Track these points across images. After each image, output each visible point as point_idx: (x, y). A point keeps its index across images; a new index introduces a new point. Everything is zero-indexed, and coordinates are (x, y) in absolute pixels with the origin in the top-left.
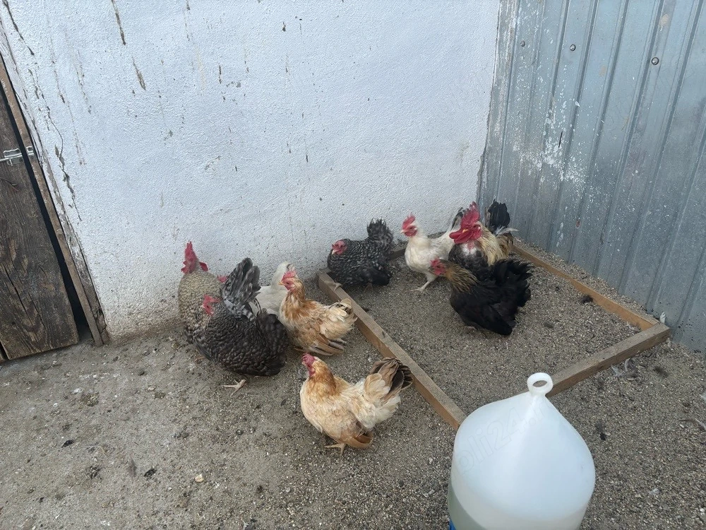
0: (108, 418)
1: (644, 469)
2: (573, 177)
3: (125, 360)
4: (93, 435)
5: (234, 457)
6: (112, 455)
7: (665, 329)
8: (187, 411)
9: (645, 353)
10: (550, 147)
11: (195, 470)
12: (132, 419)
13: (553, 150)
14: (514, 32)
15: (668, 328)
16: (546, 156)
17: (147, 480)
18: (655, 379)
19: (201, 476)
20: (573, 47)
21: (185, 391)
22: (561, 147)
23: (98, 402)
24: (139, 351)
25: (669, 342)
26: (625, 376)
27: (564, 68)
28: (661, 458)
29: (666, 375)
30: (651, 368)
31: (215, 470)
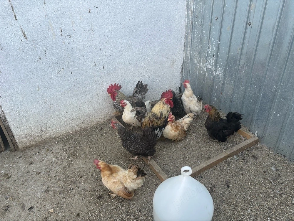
0: (15, 184)
1: (245, 201)
2: (219, 74)
3: (24, 158)
4: (7, 192)
5: (68, 200)
6: (15, 201)
7: (257, 139)
8: (50, 180)
9: (249, 149)
10: (209, 61)
11: (51, 207)
12: (25, 184)
13: (210, 62)
14: (193, 12)
15: (258, 138)
16: (208, 65)
17: (29, 212)
18: (252, 160)
19: (52, 209)
20: (216, 18)
21: (50, 171)
22: (213, 61)
23: (11, 177)
24: (31, 153)
25: (259, 144)
26: (240, 160)
27: (213, 27)
28: (253, 196)
29: (257, 159)
30: (251, 156)
31: (59, 206)
